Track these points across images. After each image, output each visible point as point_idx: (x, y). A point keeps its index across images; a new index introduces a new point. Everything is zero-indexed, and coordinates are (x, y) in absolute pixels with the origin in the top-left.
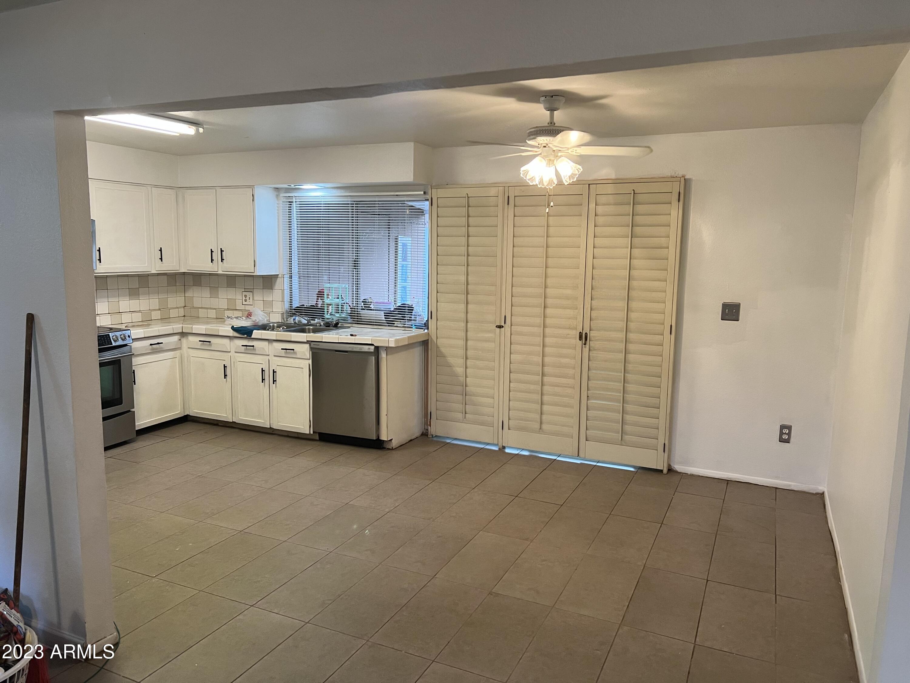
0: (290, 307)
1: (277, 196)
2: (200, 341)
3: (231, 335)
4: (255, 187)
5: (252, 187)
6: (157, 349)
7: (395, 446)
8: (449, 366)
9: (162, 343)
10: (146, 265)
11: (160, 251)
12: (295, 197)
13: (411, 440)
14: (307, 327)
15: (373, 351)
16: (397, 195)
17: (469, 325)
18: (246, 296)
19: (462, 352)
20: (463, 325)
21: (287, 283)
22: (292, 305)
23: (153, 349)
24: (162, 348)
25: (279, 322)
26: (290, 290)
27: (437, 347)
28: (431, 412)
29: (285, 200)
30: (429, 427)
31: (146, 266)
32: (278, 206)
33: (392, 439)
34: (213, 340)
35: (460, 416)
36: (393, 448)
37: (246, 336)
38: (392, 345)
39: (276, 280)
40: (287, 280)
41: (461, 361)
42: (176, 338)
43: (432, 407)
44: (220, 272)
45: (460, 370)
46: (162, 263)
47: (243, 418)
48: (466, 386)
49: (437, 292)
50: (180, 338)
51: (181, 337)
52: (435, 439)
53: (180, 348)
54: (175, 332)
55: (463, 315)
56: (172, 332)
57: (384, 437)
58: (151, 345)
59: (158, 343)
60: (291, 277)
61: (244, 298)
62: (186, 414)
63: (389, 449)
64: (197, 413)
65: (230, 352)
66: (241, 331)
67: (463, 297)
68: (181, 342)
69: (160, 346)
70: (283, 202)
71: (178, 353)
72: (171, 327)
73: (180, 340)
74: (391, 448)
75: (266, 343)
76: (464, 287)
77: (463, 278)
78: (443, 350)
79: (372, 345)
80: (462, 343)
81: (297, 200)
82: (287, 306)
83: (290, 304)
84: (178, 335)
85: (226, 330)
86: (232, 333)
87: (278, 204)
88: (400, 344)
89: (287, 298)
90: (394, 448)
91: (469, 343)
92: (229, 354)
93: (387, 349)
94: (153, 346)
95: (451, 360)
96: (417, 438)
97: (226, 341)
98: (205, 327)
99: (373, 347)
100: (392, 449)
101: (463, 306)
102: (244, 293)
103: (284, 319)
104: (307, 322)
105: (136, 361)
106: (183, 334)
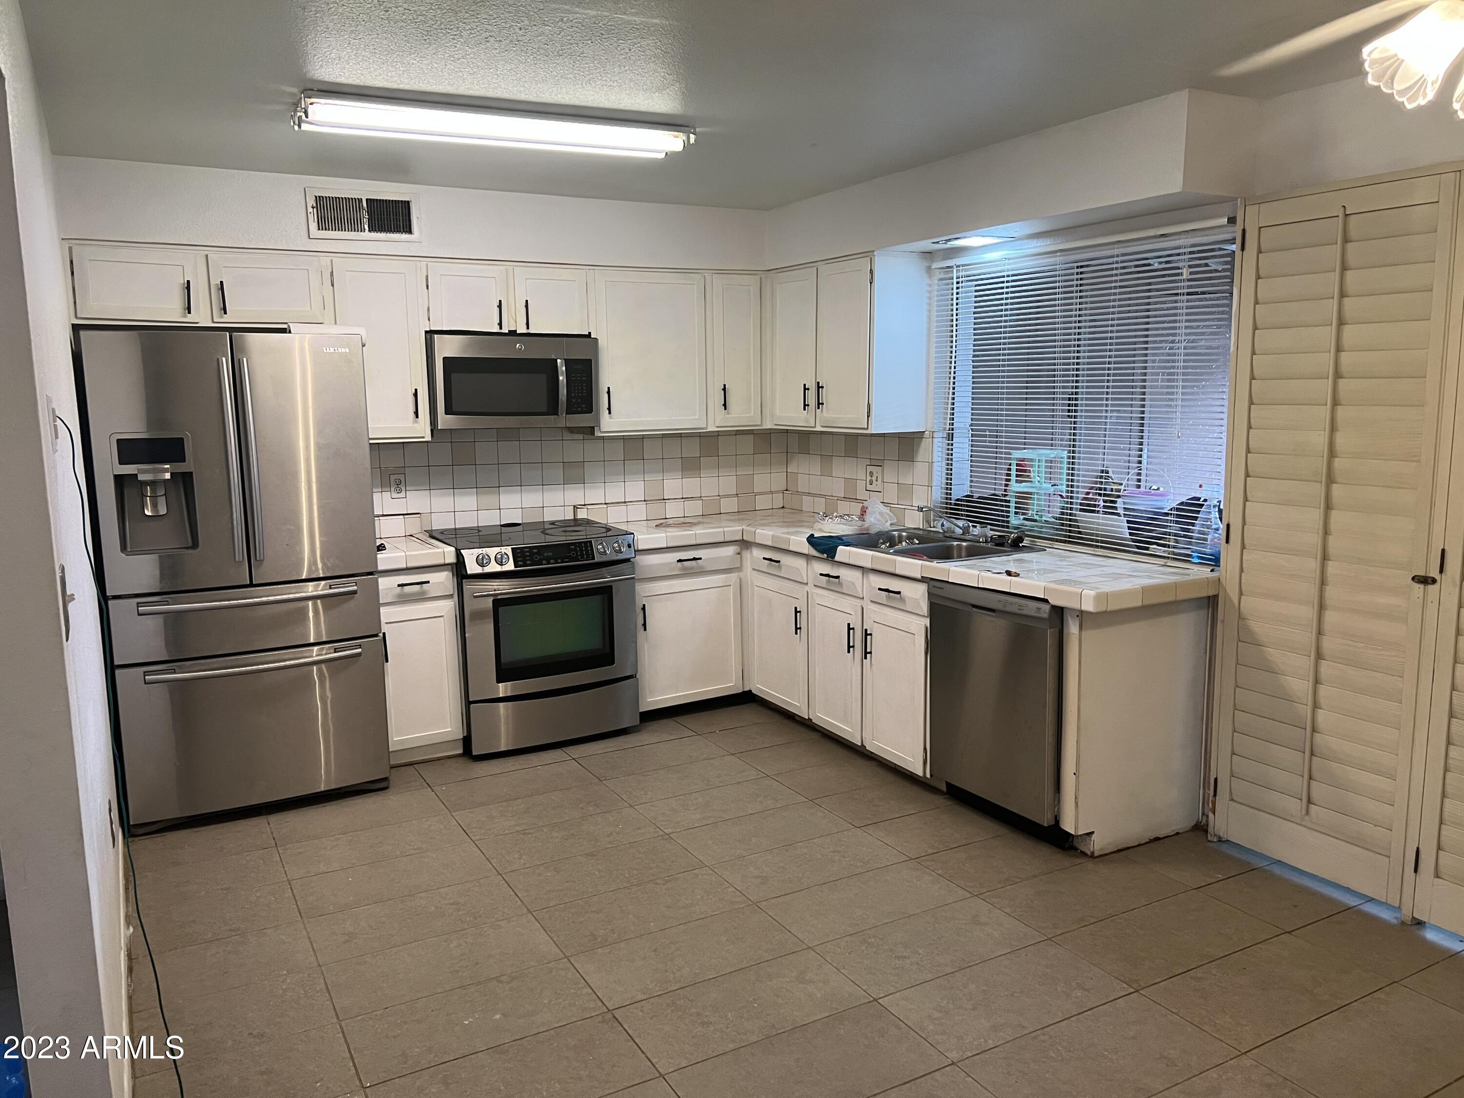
0: (947, 499)
1: (929, 269)
2: (764, 558)
3: (806, 552)
4: (875, 253)
5: (869, 255)
6: (692, 568)
7: (1101, 850)
8: (1270, 670)
9: (701, 559)
10: (697, 417)
11: (723, 392)
12: (958, 266)
13: (1157, 839)
14: (955, 543)
15: (1046, 616)
16: (1163, 235)
17: (1332, 568)
18: (871, 474)
19: (1307, 638)
20: (1313, 565)
21: (940, 449)
22: (951, 494)
23: (684, 569)
24: (702, 567)
25: (919, 529)
26: (948, 464)
27: (1241, 617)
28: (1216, 780)
29: (942, 276)
30: (1211, 815)
31: (696, 419)
32: (930, 289)
33: (1093, 832)
34: (786, 560)
35: (1295, 806)
36: (1093, 853)
37: (825, 555)
38: (1088, 606)
39: (921, 441)
40: (939, 444)
41: (1305, 663)
42: (730, 550)
43: (1221, 768)
44: (819, 428)
45: (1300, 686)
46: (728, 413)
47: (823, 717)
48: (1314, 730)
49: (1247, 475)
50: (739, 551)
51: (741, 549)
52: (1224, 848)
53: (739, 569)
54: (727, 539)
55: (1315, 539)
56: (722, 540)
57: (1068, 826)
58: (680, 561)
59: (695, 559)
60: (950, 437)
61: (869, 478)
62: (747, 689)
63: (1083, 854)
64: (761, 690)
65: (807, 584)
66: (819, 545)
67: (1319, 489)
68: (741, 557)
69: (697, 562)
70: (941, 279)
71: (733, 577)
72: (722, 529)
73: (739, 554)
74: (1089, 853)
75: (858, 574)
76: (1321, 465)
77: (1320, 439)
78: (1257, 627)
79: (1045, 601)
80: (1308, 613)
81: (961, 274)
82: (938, 495)
83: (947, 494)
84: (735, 545)
85: (799, 542)
86: (807, 549)
87: (930, 285)
88: (1112, 607)
89: (939, 479)
90: (1096, 854)
91: (1330, 616)
92: (807, 588)
93: (1081, 615)
94: (683, 562)
95: (1274, 654)
96: (1177, 834)
97: (801, 563)
98: (772, 533)
99: (1046, 608)
100: (1092, 856)
101: (1315, 515)
102: (870, 469)
103: (928, 522)
104: (961, 532)
105: (643, 590)
106: (745, 544)
